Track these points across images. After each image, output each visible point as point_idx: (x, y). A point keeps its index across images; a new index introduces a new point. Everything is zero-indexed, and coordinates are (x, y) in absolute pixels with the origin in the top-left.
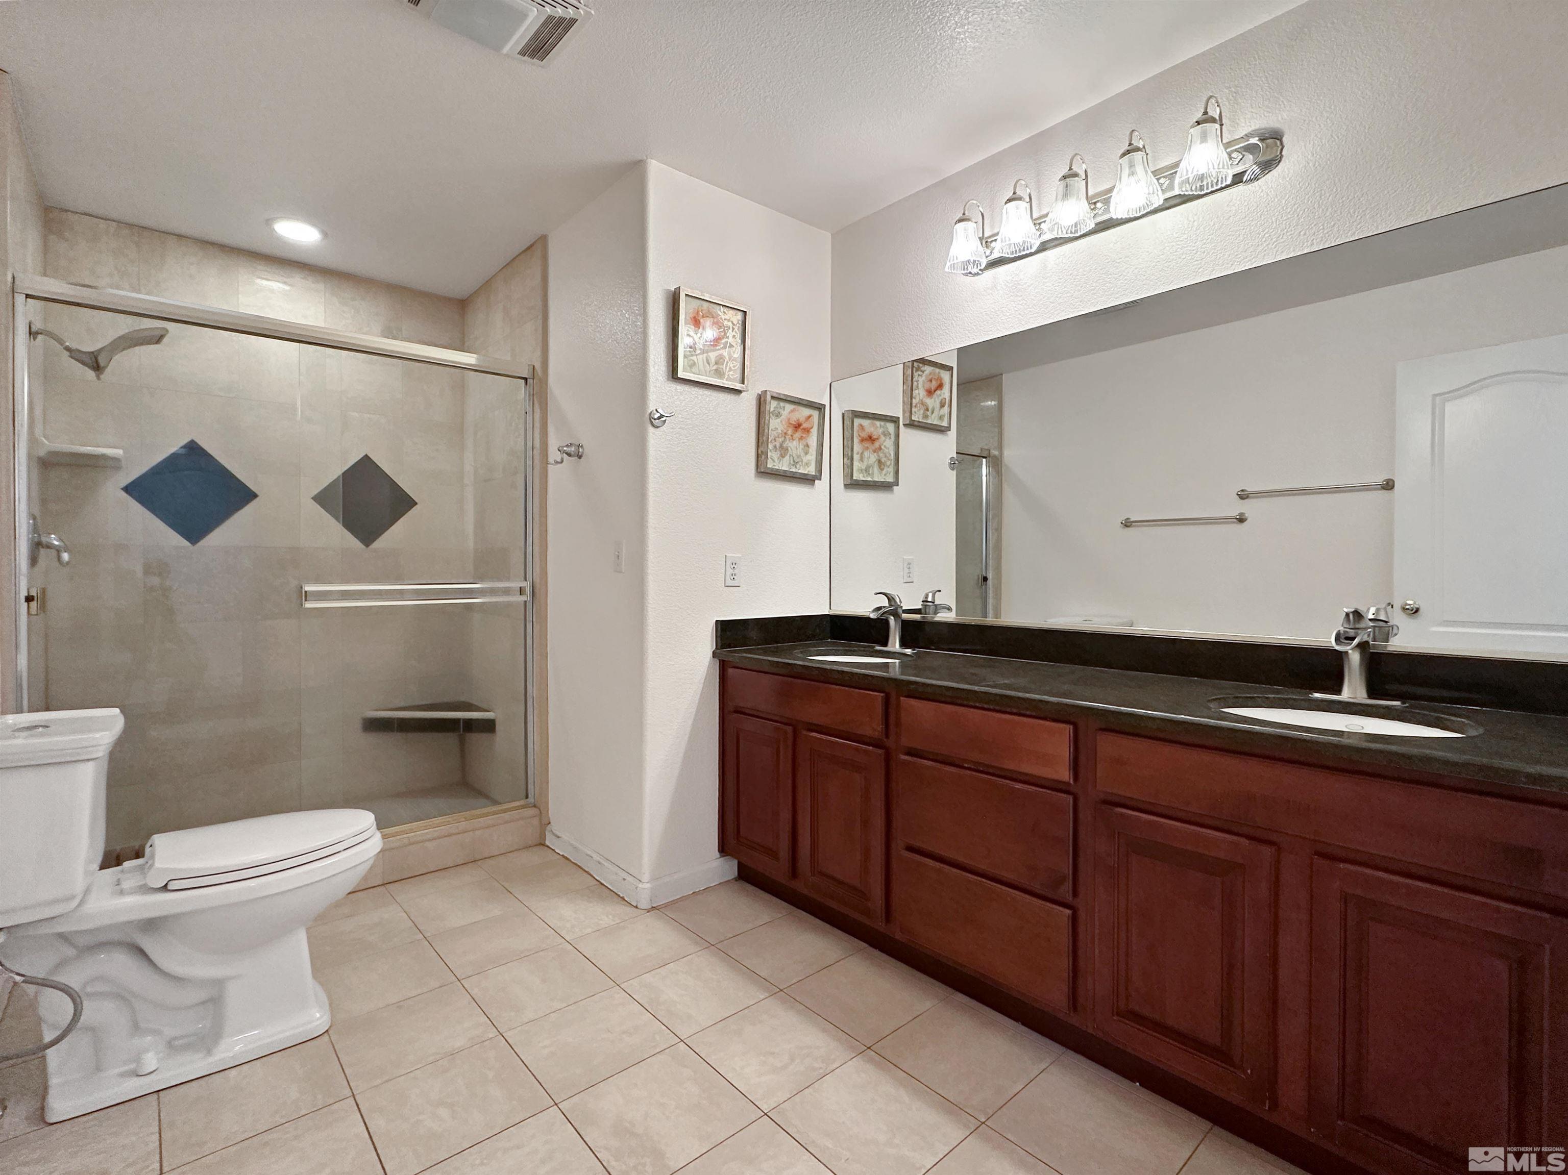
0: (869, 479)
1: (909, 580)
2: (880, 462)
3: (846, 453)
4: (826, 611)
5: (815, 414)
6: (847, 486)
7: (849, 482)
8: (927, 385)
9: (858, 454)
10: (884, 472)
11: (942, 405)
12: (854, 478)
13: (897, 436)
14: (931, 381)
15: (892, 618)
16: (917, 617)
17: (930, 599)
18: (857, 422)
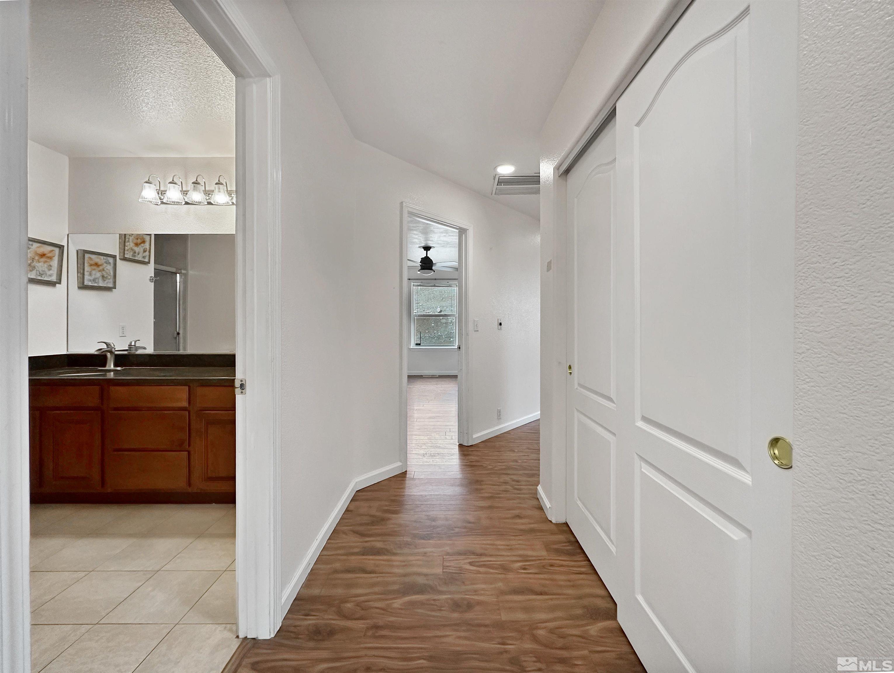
0: (96, 285)
1: (123, 335)
2: (103, 276)
3: (79, 271)
4: (64, 352)
5: (57, 250)
6: (79, 288)
7: (81, 285)
8: (135, 241)
9: (88, 272)
10: (106, 282)
11: (145, 251)
12: (85, 284)
13: (115, 264)
14: (137, 239)
15: (109, 353)
16: (126, 352)
17: (133, 344)
18: (87, 256)
